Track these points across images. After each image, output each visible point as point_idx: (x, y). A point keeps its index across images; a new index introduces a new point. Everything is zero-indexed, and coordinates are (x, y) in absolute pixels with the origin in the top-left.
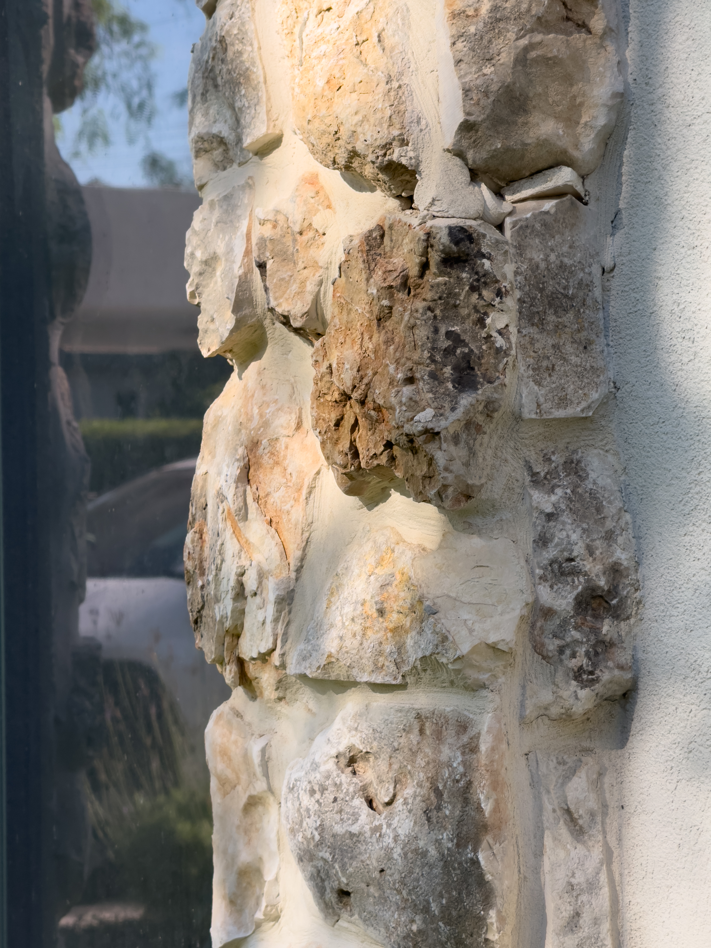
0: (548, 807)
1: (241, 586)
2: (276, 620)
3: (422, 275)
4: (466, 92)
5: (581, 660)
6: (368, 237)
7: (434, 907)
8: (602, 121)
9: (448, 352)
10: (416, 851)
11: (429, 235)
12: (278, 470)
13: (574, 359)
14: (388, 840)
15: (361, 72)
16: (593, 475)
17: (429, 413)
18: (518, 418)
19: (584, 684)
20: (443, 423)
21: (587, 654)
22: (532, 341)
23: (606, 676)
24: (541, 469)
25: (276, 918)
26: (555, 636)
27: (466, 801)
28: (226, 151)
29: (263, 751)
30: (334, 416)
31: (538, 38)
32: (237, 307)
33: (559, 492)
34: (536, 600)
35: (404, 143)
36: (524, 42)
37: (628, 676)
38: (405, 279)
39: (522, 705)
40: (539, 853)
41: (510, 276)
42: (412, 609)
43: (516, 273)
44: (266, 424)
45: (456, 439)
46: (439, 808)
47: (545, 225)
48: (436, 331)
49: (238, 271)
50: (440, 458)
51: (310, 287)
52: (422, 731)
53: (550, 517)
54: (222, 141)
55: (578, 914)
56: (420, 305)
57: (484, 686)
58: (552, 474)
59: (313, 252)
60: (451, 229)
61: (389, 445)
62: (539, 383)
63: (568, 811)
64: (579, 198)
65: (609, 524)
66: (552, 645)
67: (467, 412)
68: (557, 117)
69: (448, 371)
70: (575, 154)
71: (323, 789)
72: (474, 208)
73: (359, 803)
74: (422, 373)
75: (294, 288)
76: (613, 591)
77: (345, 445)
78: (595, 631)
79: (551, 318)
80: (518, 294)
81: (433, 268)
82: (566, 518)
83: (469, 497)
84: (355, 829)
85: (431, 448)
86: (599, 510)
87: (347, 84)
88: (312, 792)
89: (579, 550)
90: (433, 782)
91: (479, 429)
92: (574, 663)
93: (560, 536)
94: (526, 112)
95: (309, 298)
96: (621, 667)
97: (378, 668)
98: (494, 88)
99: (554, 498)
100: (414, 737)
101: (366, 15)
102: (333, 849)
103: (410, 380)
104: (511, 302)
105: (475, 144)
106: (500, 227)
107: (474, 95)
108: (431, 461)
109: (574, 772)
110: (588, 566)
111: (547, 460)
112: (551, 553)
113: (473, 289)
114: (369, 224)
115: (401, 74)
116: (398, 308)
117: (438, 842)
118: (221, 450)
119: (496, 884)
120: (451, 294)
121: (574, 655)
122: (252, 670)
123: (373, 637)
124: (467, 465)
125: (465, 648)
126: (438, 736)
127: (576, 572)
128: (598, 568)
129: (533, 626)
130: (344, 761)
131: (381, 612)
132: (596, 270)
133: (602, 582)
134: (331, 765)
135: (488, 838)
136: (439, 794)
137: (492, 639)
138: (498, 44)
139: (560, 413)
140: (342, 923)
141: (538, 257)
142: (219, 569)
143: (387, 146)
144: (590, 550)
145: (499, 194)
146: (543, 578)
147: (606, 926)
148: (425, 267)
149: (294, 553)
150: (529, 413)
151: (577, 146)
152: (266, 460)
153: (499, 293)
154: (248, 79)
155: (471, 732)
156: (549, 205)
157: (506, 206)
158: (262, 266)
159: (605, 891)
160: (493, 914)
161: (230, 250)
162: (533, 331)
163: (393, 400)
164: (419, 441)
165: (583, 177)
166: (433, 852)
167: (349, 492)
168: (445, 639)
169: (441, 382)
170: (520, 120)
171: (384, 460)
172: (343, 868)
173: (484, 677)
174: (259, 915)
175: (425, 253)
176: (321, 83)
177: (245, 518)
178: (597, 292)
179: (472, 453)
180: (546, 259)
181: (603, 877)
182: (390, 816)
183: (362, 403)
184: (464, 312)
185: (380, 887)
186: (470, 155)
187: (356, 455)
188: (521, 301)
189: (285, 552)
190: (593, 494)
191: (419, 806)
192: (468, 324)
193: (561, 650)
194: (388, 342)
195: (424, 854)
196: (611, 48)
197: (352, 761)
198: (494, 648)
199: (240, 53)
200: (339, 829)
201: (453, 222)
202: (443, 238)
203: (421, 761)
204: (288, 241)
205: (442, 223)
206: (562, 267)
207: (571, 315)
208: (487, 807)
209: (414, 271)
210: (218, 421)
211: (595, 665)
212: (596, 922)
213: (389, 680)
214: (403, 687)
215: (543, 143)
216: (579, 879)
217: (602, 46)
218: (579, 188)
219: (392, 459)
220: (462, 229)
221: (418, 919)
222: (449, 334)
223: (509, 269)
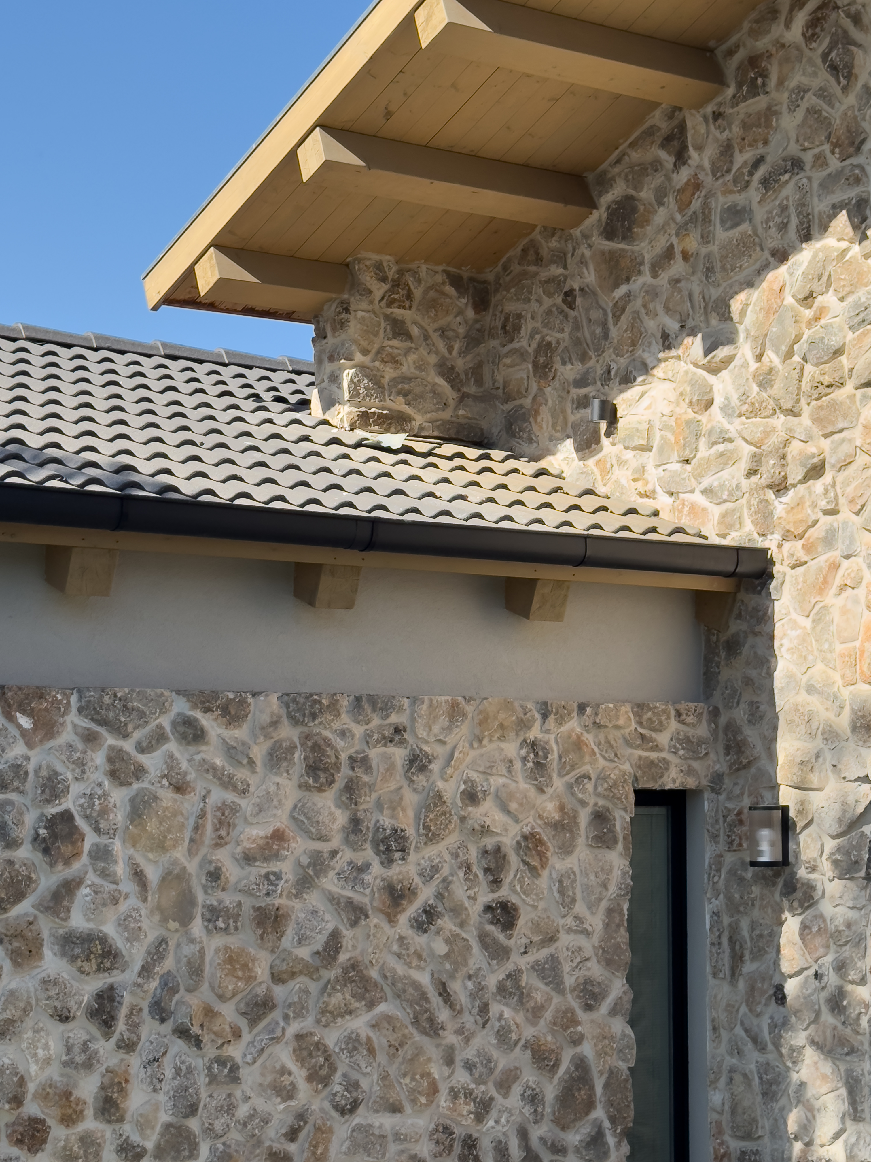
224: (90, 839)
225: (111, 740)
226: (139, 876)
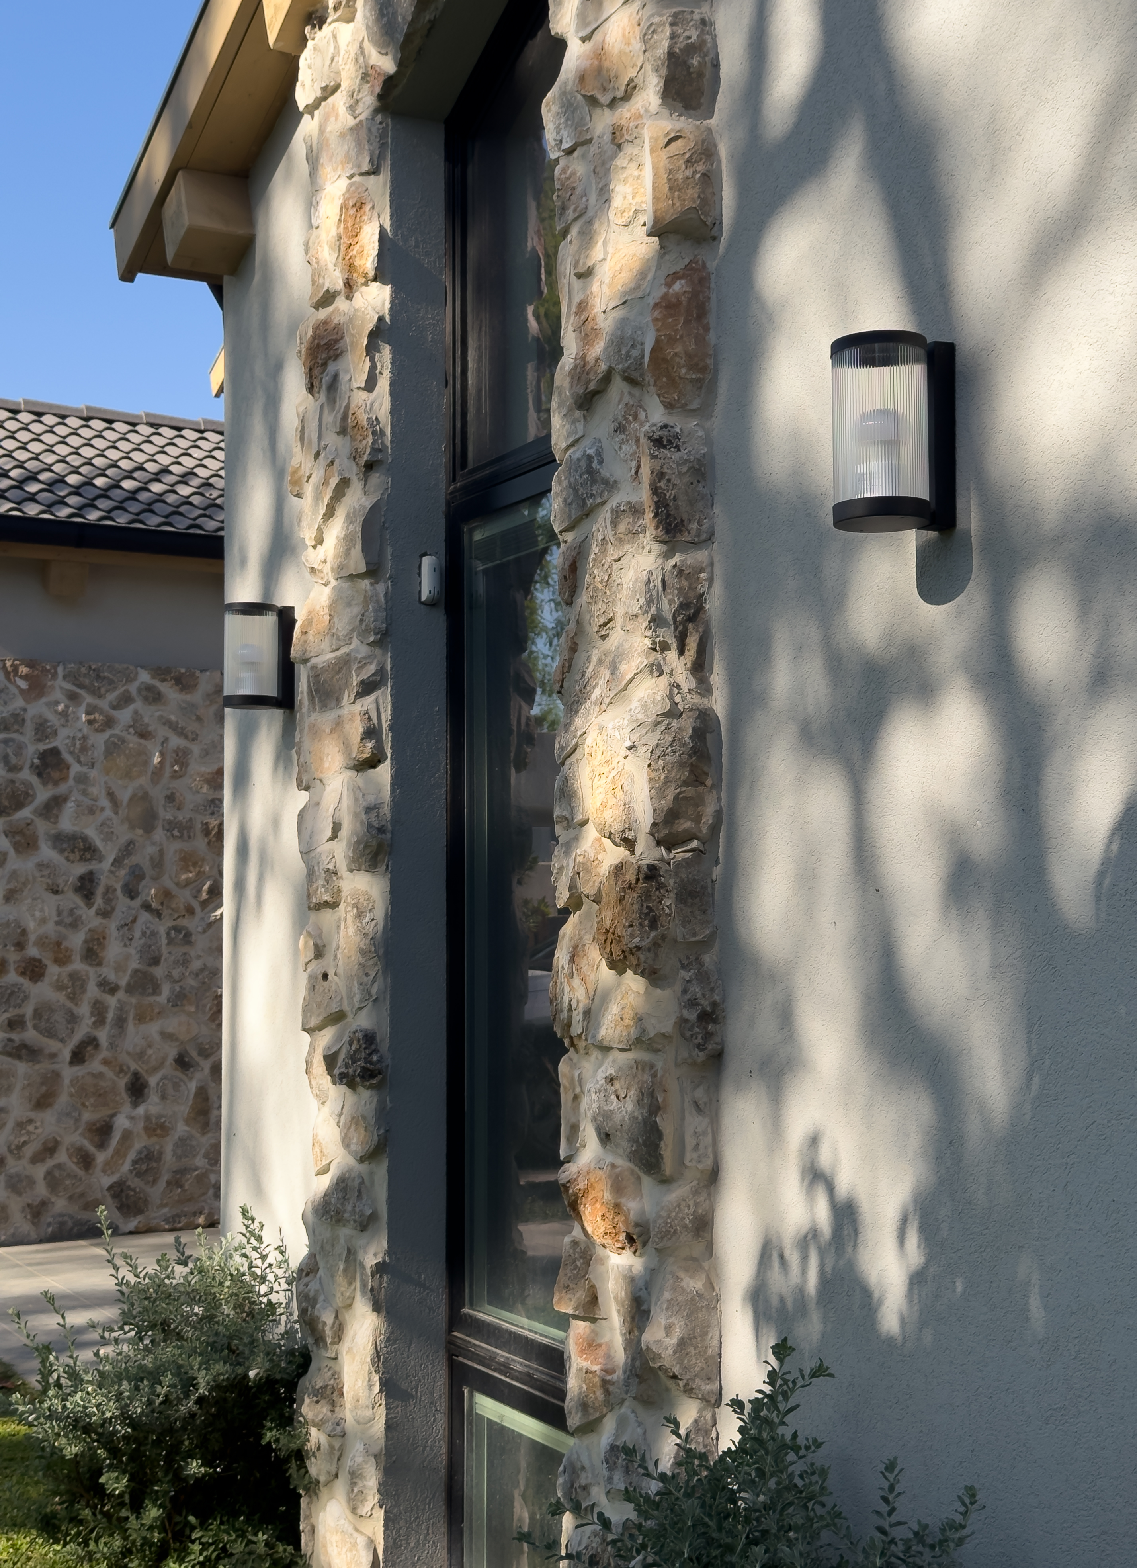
0: (687, 1100)
1: (570, 1005)
2: (583, 1020)
3: (637, 883)
4: (655, 810)
5: (699, 1041)
6: (617, 866)
7: (641, 1141)
8: (710, 822)
9: (647, 914)
10: (634, 1117)
11: (639, 867)
12: (585, 958)
13: (699, 917)
14: (624, 1113)
15: (614, 801)
16: (706, 965)
17: (638, 939)
18: (675, 941)
19: (701, 1050)
20: (644, 944)
21: (702, 1038)
22: (682, 910)
23: (710, 1047)
24: (685, 962)
25: (585, 1146)
26: (689, 1030)
27: (652, 1097)
28: (568, 822)
29: (579, 1075)
30: (604, 938)
31: (684, 789)
32: (570, 889)
33: (692, 971)
34: (682, 1016)
35: (630, 830)
36: (678, 790)
37: (719, 1047)
38: (630, 884)
39: (676, 1058)
40: (683, 1119)
41: (672, 884)
42: (633, 1018)
43: (675, 883)
44: (581, 939)
45: (649, 950)
46: (642, 1100)
47: (687, 863)
48: (642, 906)
49: (571, 874)
50: (642, 956)
51: (597, 884)
52: (637, 1068)
53: (688, 981)
54: (566, 819)
55: (698, 1144)
56: (635, 895)
57: (660, 1050)
58: (690, 963)
59: (598, 869)
60: (648, 865)
61: (623, 951)
62: (684, 927)
63: (695, 1102)
64: (702, 852)
65: (712, 985)
66: (688, 1034)
67: (653, 939)
68: (692, 821)
69: (646, 922)
70: (700, 835)
71: (600, 1091)
72: (658, 856)
73: (613, 1097)
74: (636, 923)
75: (591, 884)
76: (713, 1012)
77: (608, 950)
78: (706, 1028)
79: (690, 901)
80: (675, 891)
81: (641, 881)
82: (695, 982)
83: (655, 973)
84: (611, 1108)
85: (639, 953)
86: (708, 978)
87: (609, 805)
88: (596, 1093)
89: (699, 995)
90: (641, 1089)
91: (659, 946)
92: (696, 1041)
93: (692, 989)
94: (679, 818)
95: (597, 888)
96: (716, 1044)
97: (620, 1042)
98: (665, 809)
99: (690, 974)
100: (634, 1070)
101: (617, 778)
102: (603, 1117)
103: (631, 926)
104: (672, 895)
105: (658, 831)
106: (669, 864)
107: (658, 812)
108: (639, 959)
109: (698, 1086)
110: (702, 1002)
111: (688, 958)
112: (688, 996)
113: (657, 889)
114: (617, 861)
115: (630, 802)
116: (627, 896)
117: (642, 1114)
118: (564, 948)
119: (663, 1131)
120: (648, 891)
121: (696, 1038)
122: (576, 1041)
123: (619, 1029)
124: (654, 960)
125: (652, 1035)
126: (643, 1070)
127: (698, 1004)
128: (707, 1003)
129: (680, 1026)
130: (608, 1080)
131: (622, 1019)
132: (709, 881)
133: (708, 1009)
134: (603, 1082)
135: (661, 1112)
136: (643, 1094)
137: (663, 1031)
138: (667, 792)
139: (693, 939)
140: (608, 1147)
141: (684, 876)
142: (562, 998)
143: (623, 831)
144: (704, 995)
145: (669, 850)
146: (684, 1006)
147: (710, 1149)
148: (638, 880)
149: (591, 993)
150: (680, 939)
151: (700, 831)
152: (581, 953)
153: (667, 891)
154: (576, 795)
155: (655, 1069)
156: (689, 855)
157: (672, 856)
158: (579, 874)
159: (710, 1135)
160: (662, 1143)
161: (568, 865)
162: (682, 906)
163: (624, 934)
164: (634, 950)
165: (704, 843)
166: (640, 1118)
167: (610, 969)
168: (644, 1031)
169: (643, 927)
170: (677, 822)
171: (621, 957)
172: (607, 1124)
173: (660, 1047)
174: (578, 1145)
175: (638, 874)
176: (599, 804)
177: (572, 977)
178: (710, 890)
179: (656, 955)
180: (688, 877)
181: (709, 1130)
182: (625, 1103)
183: (614, 934)
184: (654, 898)
185: (621, 1132)
186: (656, 835)
187: (612, 954)
188: (676, 894)
189: (587, 993)
190: (706, 972)
191: (635, 1098)
192: (655, 903)
193: (692, 1036)
194: (623, 910)
195: (637, 1118)
196: (714, 792)
197: (612, 1080)
198: (663, 1035)
199: (573, 784)
200: (606, 1108)
201: (648, 862)
202: (645, 869)
203: (636, 1081)
204: (589, 864)
205: (644, 862)
206: (694, 880)
207: (698, 899)
208: (660, 1100)
209: (634, 882)
210: (564, 935)
211: (705, 1043)
212: (706, 1147)
213: (624, 1047)
214: (630, 1050)
215: (685, 831)
216: (699, 1130)
217: (711, 791)
218: (702, 848)
219: (625, 957)
220: (652, 865)
221: (635, 1145)
222: (647, 907)
223: (671, 881)
224: (75, 769)
225: (88, 699)
226: (111, 795)
